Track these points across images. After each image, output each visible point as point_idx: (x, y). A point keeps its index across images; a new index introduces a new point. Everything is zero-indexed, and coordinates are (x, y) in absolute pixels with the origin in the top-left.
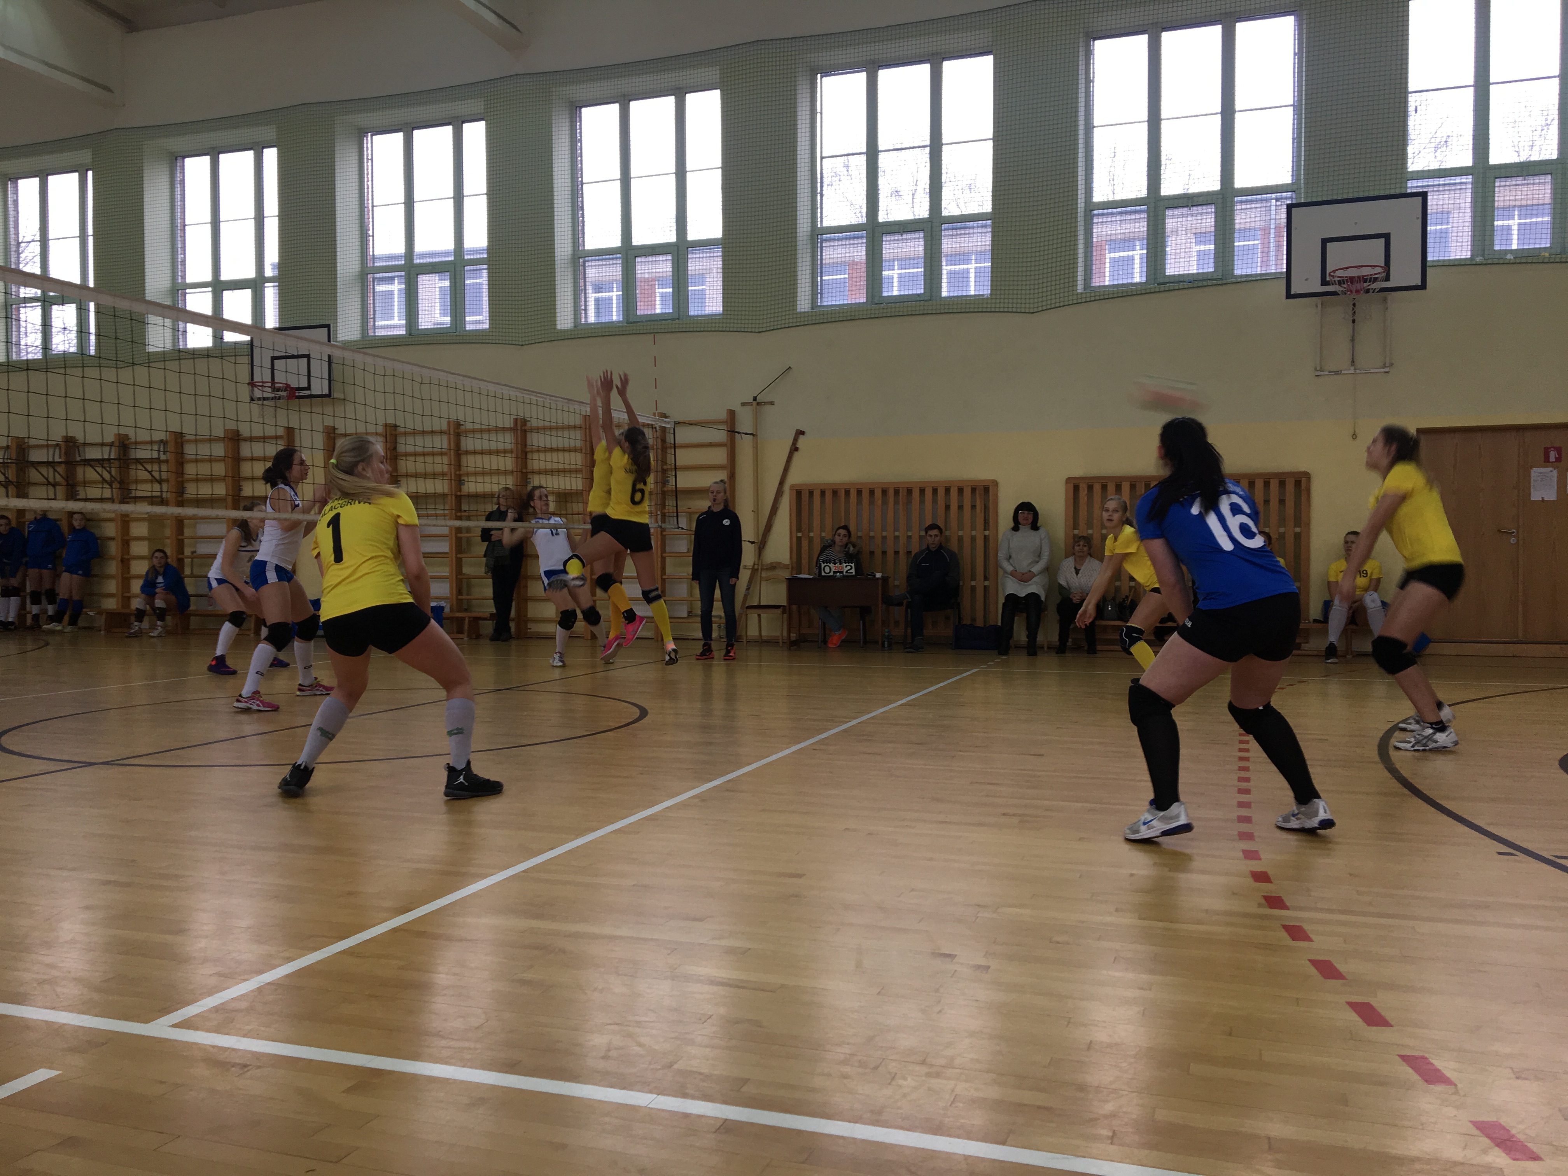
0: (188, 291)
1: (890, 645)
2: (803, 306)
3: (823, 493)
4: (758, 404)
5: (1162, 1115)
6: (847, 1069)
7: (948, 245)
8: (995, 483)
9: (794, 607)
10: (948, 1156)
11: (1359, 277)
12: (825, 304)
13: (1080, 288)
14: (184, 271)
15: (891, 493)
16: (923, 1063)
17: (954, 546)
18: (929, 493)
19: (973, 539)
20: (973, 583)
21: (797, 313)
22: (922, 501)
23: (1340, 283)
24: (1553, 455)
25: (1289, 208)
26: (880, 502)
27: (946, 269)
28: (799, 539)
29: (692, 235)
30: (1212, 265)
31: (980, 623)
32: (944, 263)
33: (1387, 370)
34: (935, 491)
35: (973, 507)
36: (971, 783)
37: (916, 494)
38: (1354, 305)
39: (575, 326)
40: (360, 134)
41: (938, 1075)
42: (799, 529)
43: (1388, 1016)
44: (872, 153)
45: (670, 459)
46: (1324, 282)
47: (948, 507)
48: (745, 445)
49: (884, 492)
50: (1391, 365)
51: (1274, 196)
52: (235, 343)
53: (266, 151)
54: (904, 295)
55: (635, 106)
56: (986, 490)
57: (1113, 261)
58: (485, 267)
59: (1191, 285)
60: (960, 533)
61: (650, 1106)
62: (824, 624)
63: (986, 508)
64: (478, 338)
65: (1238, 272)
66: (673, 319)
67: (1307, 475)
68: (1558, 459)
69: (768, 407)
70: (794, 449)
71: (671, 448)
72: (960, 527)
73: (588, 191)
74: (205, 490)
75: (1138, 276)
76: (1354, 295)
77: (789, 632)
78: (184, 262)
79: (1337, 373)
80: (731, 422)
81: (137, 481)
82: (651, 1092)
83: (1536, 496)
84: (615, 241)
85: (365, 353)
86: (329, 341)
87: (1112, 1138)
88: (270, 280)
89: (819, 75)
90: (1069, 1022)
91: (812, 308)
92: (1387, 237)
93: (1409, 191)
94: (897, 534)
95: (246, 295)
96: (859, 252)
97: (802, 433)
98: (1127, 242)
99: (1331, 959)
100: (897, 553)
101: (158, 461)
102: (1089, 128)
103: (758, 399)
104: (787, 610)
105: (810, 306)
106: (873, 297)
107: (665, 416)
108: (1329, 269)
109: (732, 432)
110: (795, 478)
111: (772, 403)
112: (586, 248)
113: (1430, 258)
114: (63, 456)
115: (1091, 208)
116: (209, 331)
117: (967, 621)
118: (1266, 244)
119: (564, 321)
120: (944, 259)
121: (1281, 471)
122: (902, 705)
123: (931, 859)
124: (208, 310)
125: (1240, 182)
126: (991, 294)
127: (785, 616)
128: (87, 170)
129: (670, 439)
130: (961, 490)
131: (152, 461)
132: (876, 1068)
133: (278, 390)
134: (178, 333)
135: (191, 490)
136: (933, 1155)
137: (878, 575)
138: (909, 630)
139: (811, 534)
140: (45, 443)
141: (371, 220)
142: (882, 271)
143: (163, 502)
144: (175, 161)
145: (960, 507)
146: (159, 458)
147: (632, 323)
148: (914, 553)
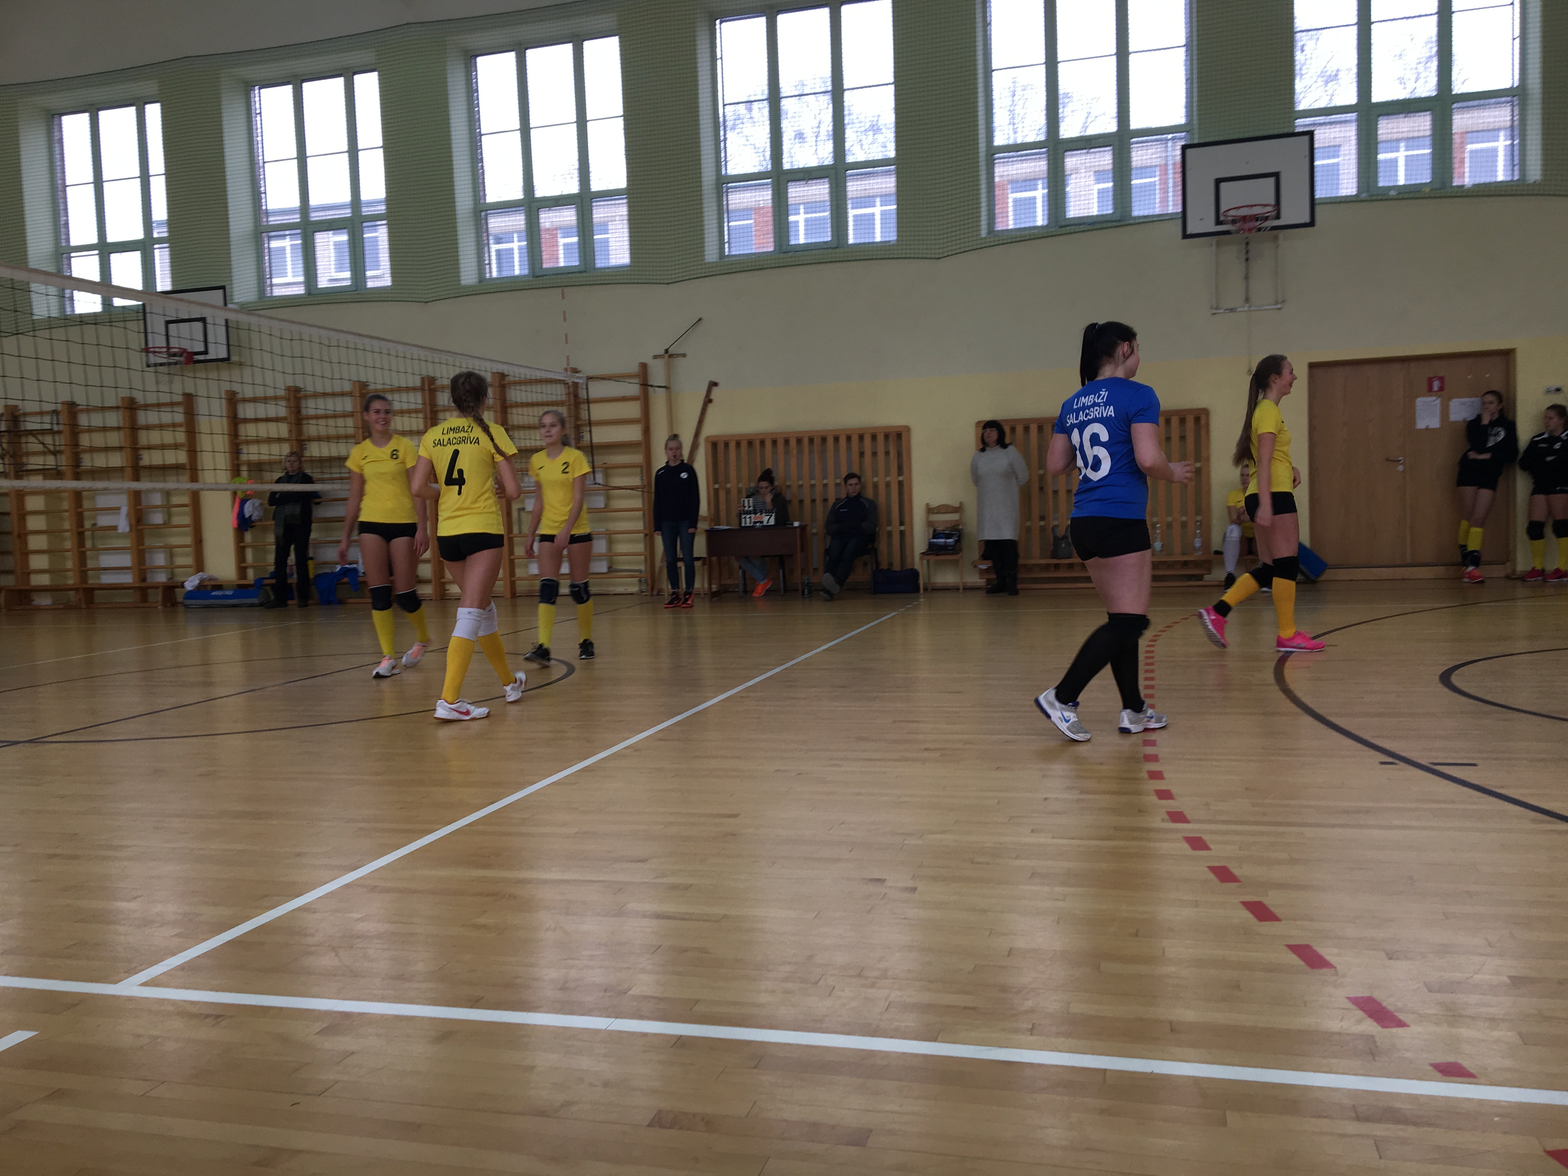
0: (72, 255)
1: (810, 592)
2: (710, 257)
3: (738, 444)
4: (671, 356)
5: (1077, 1008)
6: (790, 986)
7: (854, 187)
8: (908, 429)
9: (714, 559)
10: (886, 1055)
11: (1251, 216)
12: (733, 253)
13: (984, 233)
14: (68, 234)
15: (806, 441)
16: (859, 975)
17: (869, 494)
18: (843, 441)
19: (888, 485)
20: (889, 528)
21: (705, 264)
22: (837, 449)
23: (1234, 222)
24: (1436, 385)
25: (1184, 148)
26: (795, 451)
27: (852, 213)
28: (716, 491)
29: (596, 186)
30: (1111, 207)
31: (897, 567)
32: (849, 206)
33: (1279, 306)
34: (849, 439)
35: (887, 453)
36: (894, 722)
37: (830, 442)
38: (1247, 244)
39: (480, 282)
40: (247, 88)
41: (873, 986)
42: (716, 481)
43: (1277, 911)
44: (774, 98)
45: (584, 415)
46: (1218, 222)
47: (862, 454)
48: (658, 399)
49: (799, 441)
50: (1284, 301)
51: (1170, 136)
52: (123, 307)
53: (148, 107)
54: (811, 243)
55: (532, 55)
56: (899, 436)
57: (1015, 201)
58: (384, 222)
59: (1090, 228)
60: (875, 479)
61: (610, 1028)
62: (744, 572)
63: (899, 455)
64: (380, 295)
65: (1136, 213)
66: (580, 272)
67: (1205, 412)
68: (1441, 389)
69: (681, 359)
70: (708, 401)
71: (584, 403)
72: (875, 473)
73: (487, 143)
74: (100, 461)
75: (1040, 220)
76: (1246, 234)
77: (710, 584)
78: (67, 224)
79: (1232, 310)
80: (643, 375)
81: (28, 454)
82: (608, 1017)
83: (1421, 424)
84: (517, 194)
85: (260, 316)
86: (226, 304)
87: (1032, 1030)
88: (160, 241)
89: (718, 22)
90: (990, 933)
91: (720, 258)
92: (1276, 175)
93: (1298, 130)
94: (813, 482)
95: (135, 257)
96: (764, 197)
97: (715, 384)
98: (1028, 183)
99: (1228, 865)
100: (813, 501)
101: (51, 432)
102: (988, 72)
103: (671, 351)
104: (707, 561)
105: (717, 255)
106: (780, 247)
107: (575, 371)
108: (1223, 209)
109: (645, 385)
110: (711, 429)
111: (684, 355)
112: (488, 201)
113: (1318, 195)
115: (993, 152)
116: (98, 298)
117: (884, 566)
118: (1164, 182)
119: (468, 276)
120: (849, 202)
121: (1180, 408)
122: (824, 650)
123: (859, 794)
124: (96, 277)
125: (1135, 123)
126: (897, 240)
127: (706, 567)
129: (582, 394)
130: (874, 437)
131: (43, 432)
132: (816, 983)
133: (175, 355)
134: (65, 300)
135: (87, 461)
136: (872, 1054)
137: (796, 524)
139: (728, 486)
141: (262, 177)
142: (788, 216)
143: (58, 474)
144: (51, 118)
145: (874, 454)
146: (51, 429)
147: (538, 277)
148: (832, 500)
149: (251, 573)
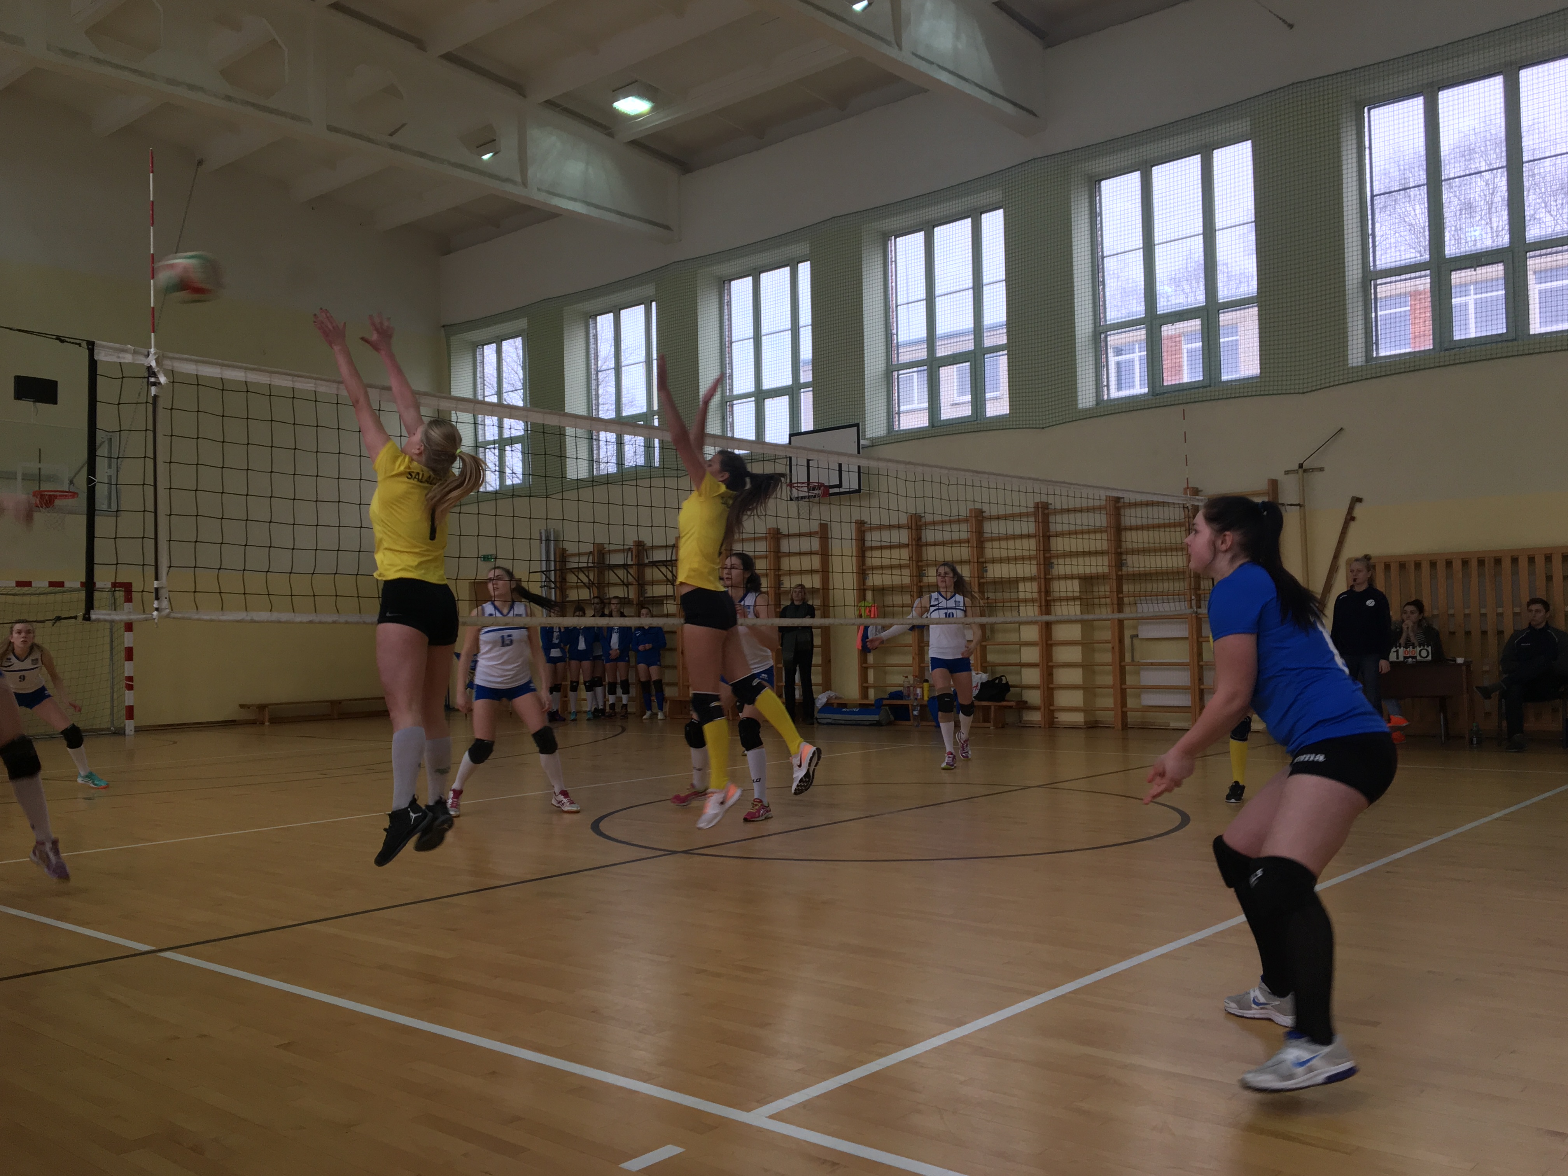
0: (735, 402)
1: (1479, 742)
2: (1355, 360)
3: (1388, 567)
4: (1305, 471)
12: (1382, 354)
14: (732, 385)
18: (1523, 563)
21: (1348, 369)
22: (1515, 573)
26: (1460, 575)
29: (1224, 295)
34: (1531, 560)
37: (1507, 564)
39: (1097, 404)
40: (885, 238)
47: (1549, 578)
49: (1465, 563)
53: (801, 266)
54: (1483, 337)
55: (1158, 171)
58: (1005, 352)
64: (998, 425)
66: (1204, 387)
69: (1317, 474)
70: (1350, 518)
73: (1109, 265)
78: (731, 376)
80: (1273, 492)
84: (1138, 313)
85: (892, 448)
86: (859, 439)
88: (806, 385)
89: (1366, 109)
91: (1367, 361)
94: (1484, 611)
95: (784, 401)
97: (1359, 500)
100: (1484, 633)
103: (1304, 467)
105: (1364, 358)
106: (1441, 343)
107: (1196, 493)
111: (1321, 469)
112: (1108, 322)
114: (634, 558)
119: (1086, 399)
124: (752, 419)
128: (651, 302)
133: (814, 489)
137: (1460, 660)
138: (1504, 724)
140: (622, 547)
141: (895, 319)
144: (723, 284)
147: (1157, 395)
148: (1508, 632)
149: (872, 693)
